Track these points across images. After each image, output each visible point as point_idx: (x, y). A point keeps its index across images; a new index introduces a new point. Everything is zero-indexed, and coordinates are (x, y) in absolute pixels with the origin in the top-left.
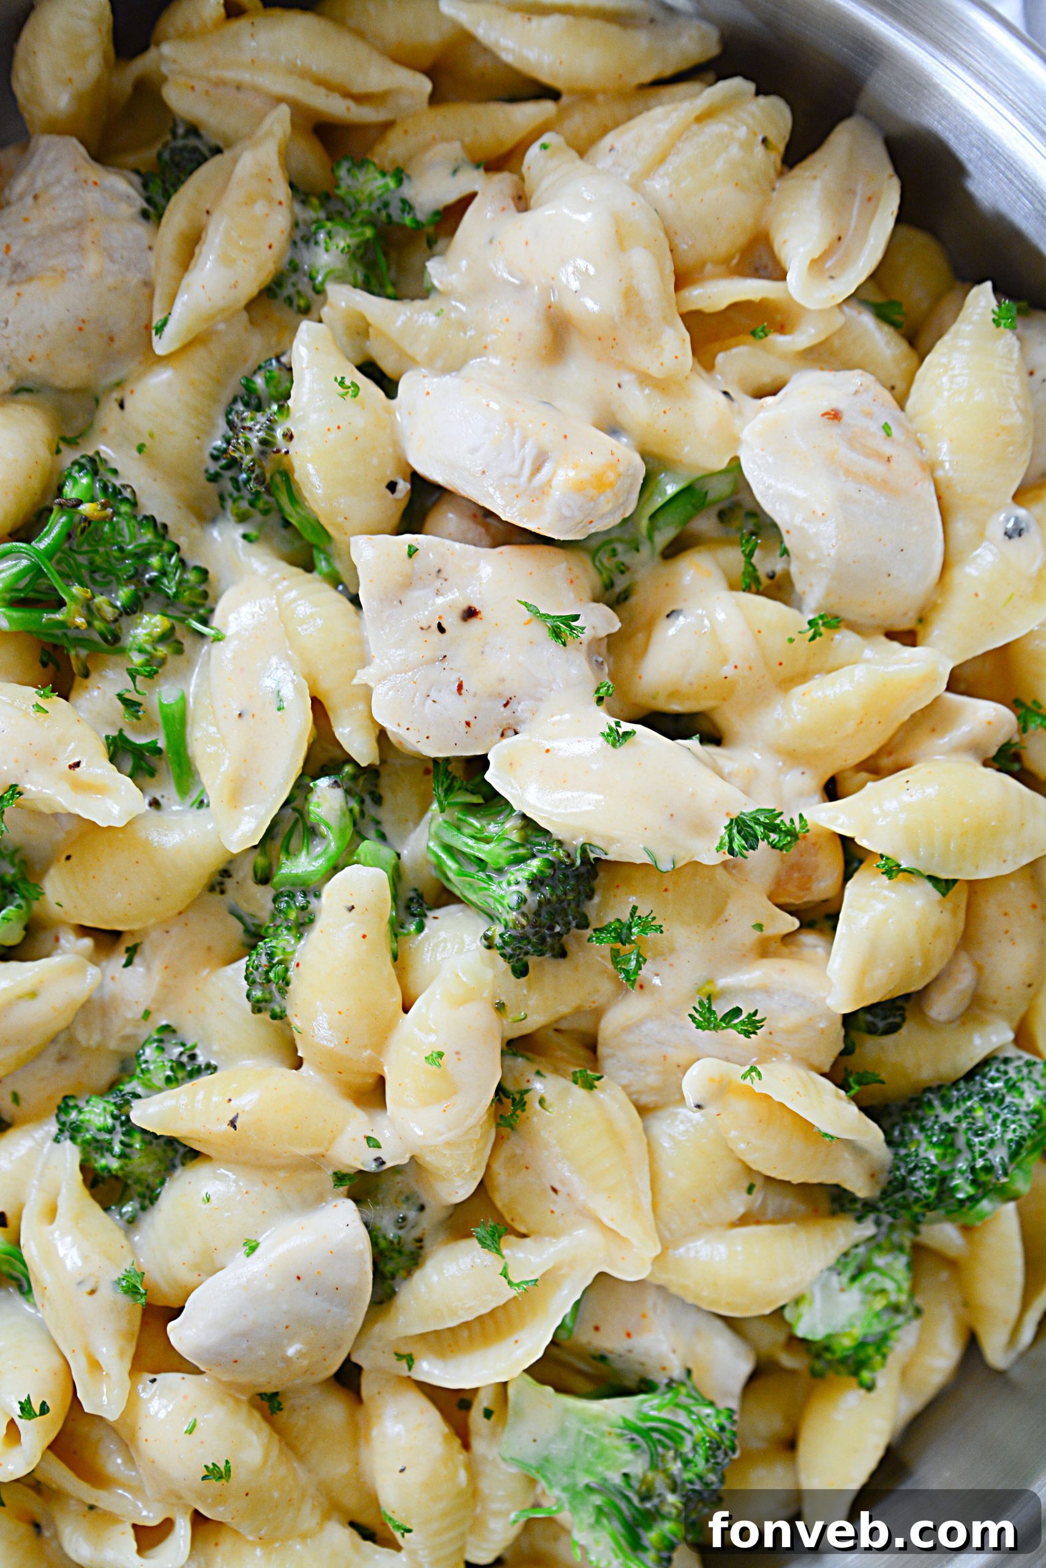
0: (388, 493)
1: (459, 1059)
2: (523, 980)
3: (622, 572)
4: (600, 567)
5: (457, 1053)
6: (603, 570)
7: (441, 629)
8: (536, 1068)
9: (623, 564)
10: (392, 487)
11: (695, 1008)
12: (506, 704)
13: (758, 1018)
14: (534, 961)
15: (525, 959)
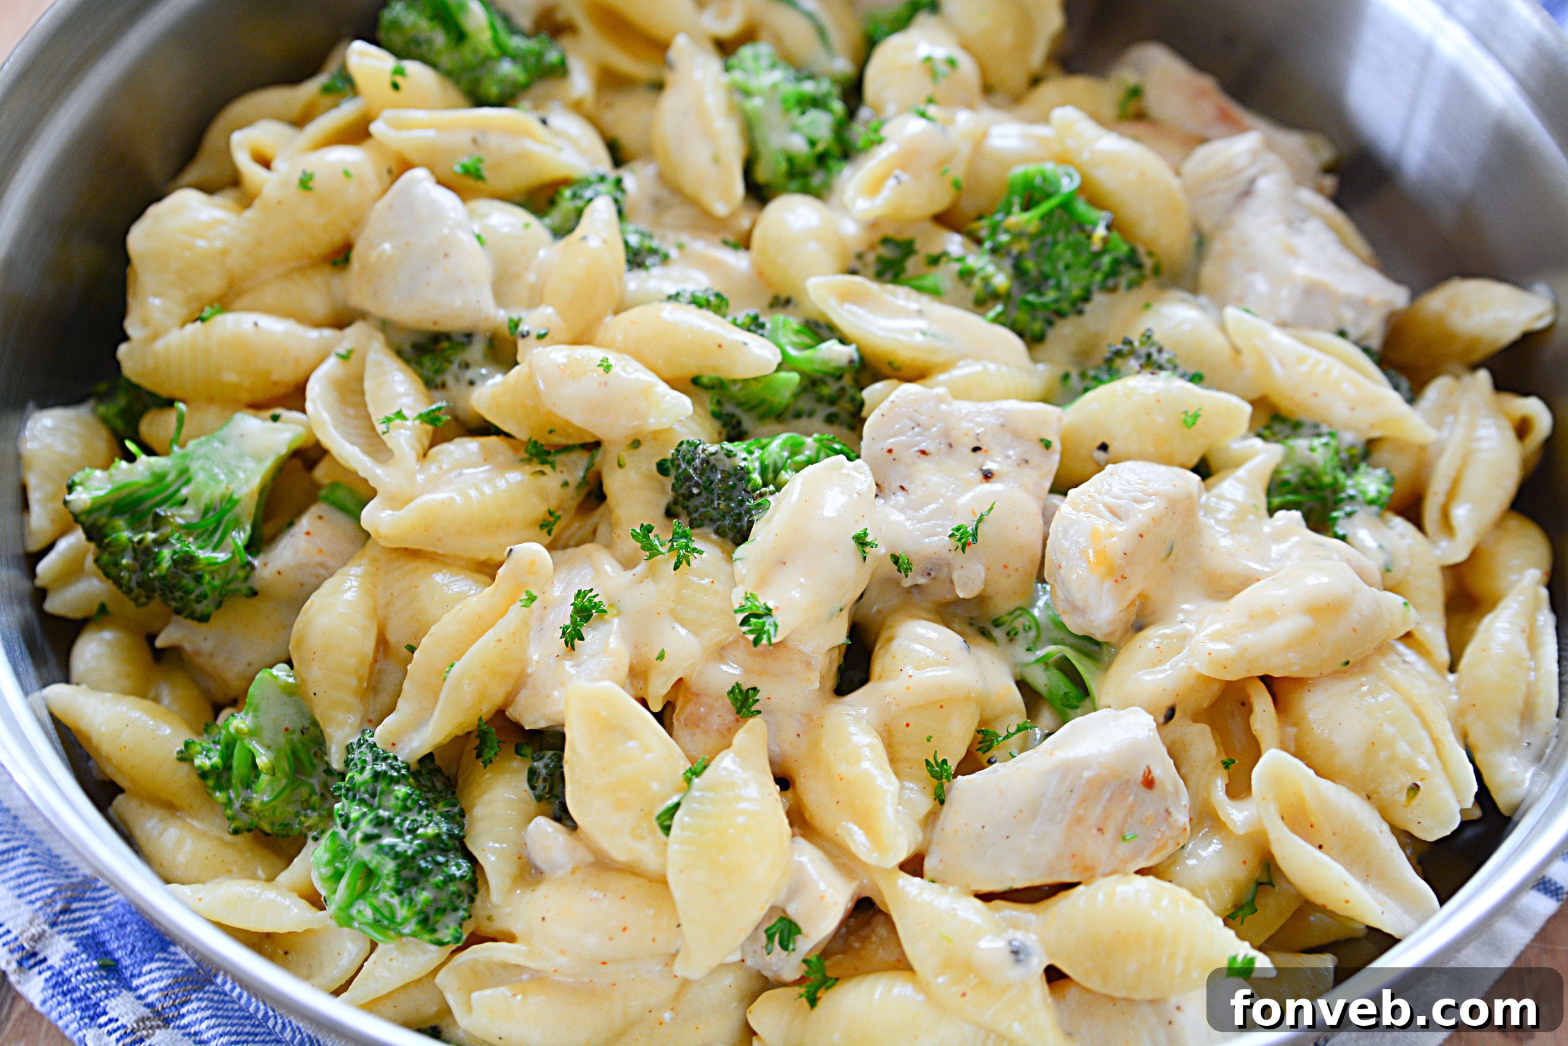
0: (1098, 443)
1: (600, 384)
2: (654, 468)
3: (1008, 634)
4: (1015, 615)
5: (606, 384)
6: (1013, 616)
7: (976, 449)
8: (573, 485)
9: (1016, 634)
10: (1104, 447)
11: (597, 595)
12: (902, 488)
13: (577, 642)
14: (669, 481)
15: (673, 473)
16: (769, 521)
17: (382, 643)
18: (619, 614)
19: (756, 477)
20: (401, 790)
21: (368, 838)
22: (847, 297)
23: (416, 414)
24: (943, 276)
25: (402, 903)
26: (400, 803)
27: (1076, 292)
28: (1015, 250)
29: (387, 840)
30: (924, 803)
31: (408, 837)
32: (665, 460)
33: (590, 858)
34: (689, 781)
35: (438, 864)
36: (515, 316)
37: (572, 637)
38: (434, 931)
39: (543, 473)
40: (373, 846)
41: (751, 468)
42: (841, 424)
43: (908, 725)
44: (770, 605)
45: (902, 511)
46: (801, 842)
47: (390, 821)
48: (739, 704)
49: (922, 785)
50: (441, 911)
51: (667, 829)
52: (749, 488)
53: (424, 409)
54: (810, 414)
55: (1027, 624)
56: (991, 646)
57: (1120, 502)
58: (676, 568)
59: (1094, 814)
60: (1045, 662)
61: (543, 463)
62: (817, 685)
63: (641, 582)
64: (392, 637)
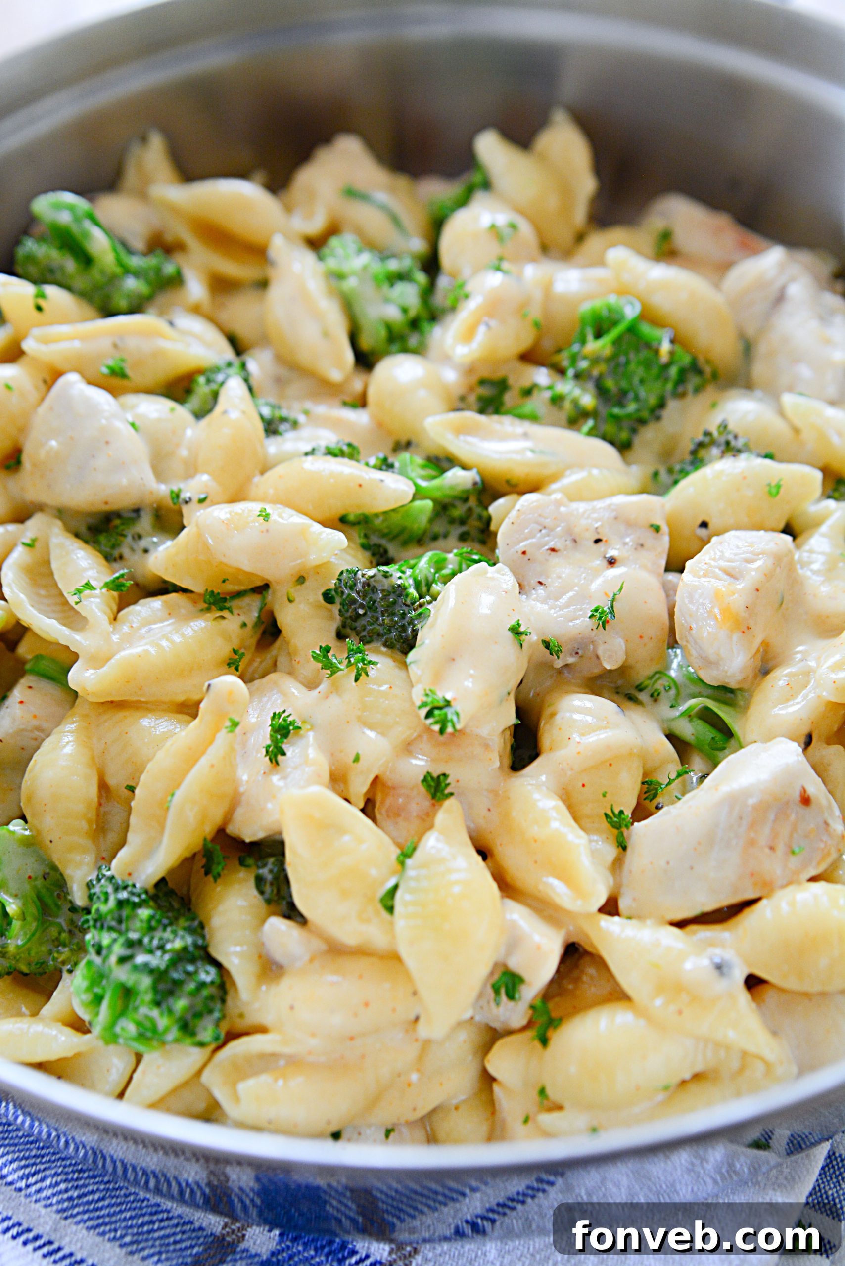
0: (699, 522)
1: (262, 532)
2: (321, 598)
3: (652, 696)
4: (655, 678)
5: (267, 531)
6: (653, 680)
7: (597, 541)
8: (250, 624)
9: (659, 695)
10: (704, 525)
11: (290, 715)
12: (540, 583)
13: (280, 758)
14: (336, 608)
15: (338, 600)
16: (433, 626)
17: (104, 787)
18: (312, 728)
19: (412, 591)
20: (144, 913)
21: (123, 960)
22: (461, 430)
23: (102, 584)
24: (538, 403)
25: (162, 1014)
26: (145, 925)
27: (653, 401)
28: (595, 373)
29: (141, 959)
30: (610, 852)
31: (159, 953)
32: (329, 590)
33: (323, 947)
34: (402, 864)
35: (188, 974)
36: (175, 489)
37: (275, 753)
38: (193, 1034)
39: (223, 617)
40: (128, 966)
41: (407, 584)
42: (473, 540)
43: (583, 785)
44: (449, 697)
45: (544, 602)
46: (509, 903)
47: (140, 942)
48: (433, 790)
49: (604, 836)
50: (198, 1015)
51: (390, 909)
52: (408, 602)
53: (109, 579)
54: (445, 536)
55: (667, 684)
56: (639, 709)
57: (733, 564)
58: (356, 680)
59: (764, 835)
60: (689, 715)
61: (221, 609)
62: (498, 764)
63: (327, 697)
64: (112, 781)
